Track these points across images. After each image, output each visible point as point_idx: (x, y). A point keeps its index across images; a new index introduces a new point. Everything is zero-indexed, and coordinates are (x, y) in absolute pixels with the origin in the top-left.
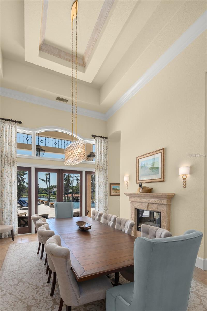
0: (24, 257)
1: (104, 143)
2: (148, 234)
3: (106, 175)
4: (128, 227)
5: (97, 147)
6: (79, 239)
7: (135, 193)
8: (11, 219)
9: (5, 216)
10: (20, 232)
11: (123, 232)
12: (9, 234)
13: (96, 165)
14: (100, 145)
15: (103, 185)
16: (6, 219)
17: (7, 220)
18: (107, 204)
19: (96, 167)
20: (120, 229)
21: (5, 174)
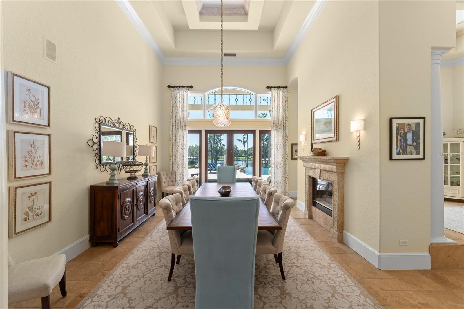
1: (282, 95)
3: (285, 134)
5: (274, 100)
7: (307, 156)
13: (272, 122)
14: (278, 97)
15: (281, 147)
17: (180, 182)
18: (287, 170)
19: (272, 124)
21: (178, 138)
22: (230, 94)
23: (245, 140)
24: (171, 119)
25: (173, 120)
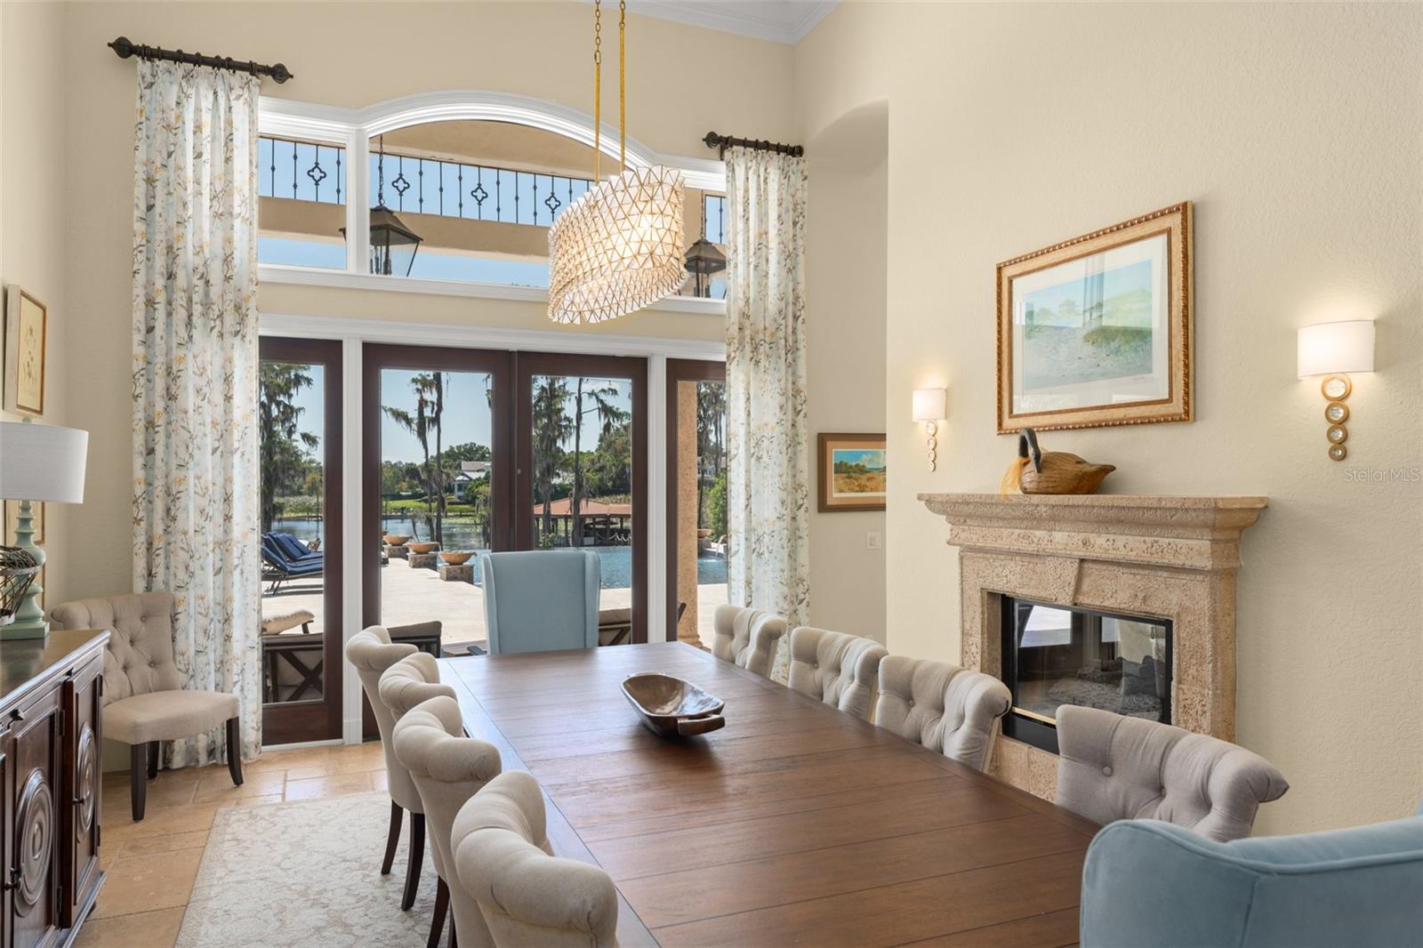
0: (304, 894)
1: (781, 185)
2: (1107, 770)
3: (794, 383)
4: (968, 722)
5: (740, 208)
6: (650, 794)
7: (992, 496)
8: (226, 652)
9: (190, 635)
10: (279, 729)
11: (927, 751)
12: (214, 742)
13: (735, 318)
14: (759, 196)
15: (775, 446)
16: (198, 652)
17: (202, 659)
18: (803, 566)
19: (734, 330)
20: (906, 729)
21: (190, 381)
22: (447, 156)
23: (428, 412)
24: (141, 257)
25: (150, 268)
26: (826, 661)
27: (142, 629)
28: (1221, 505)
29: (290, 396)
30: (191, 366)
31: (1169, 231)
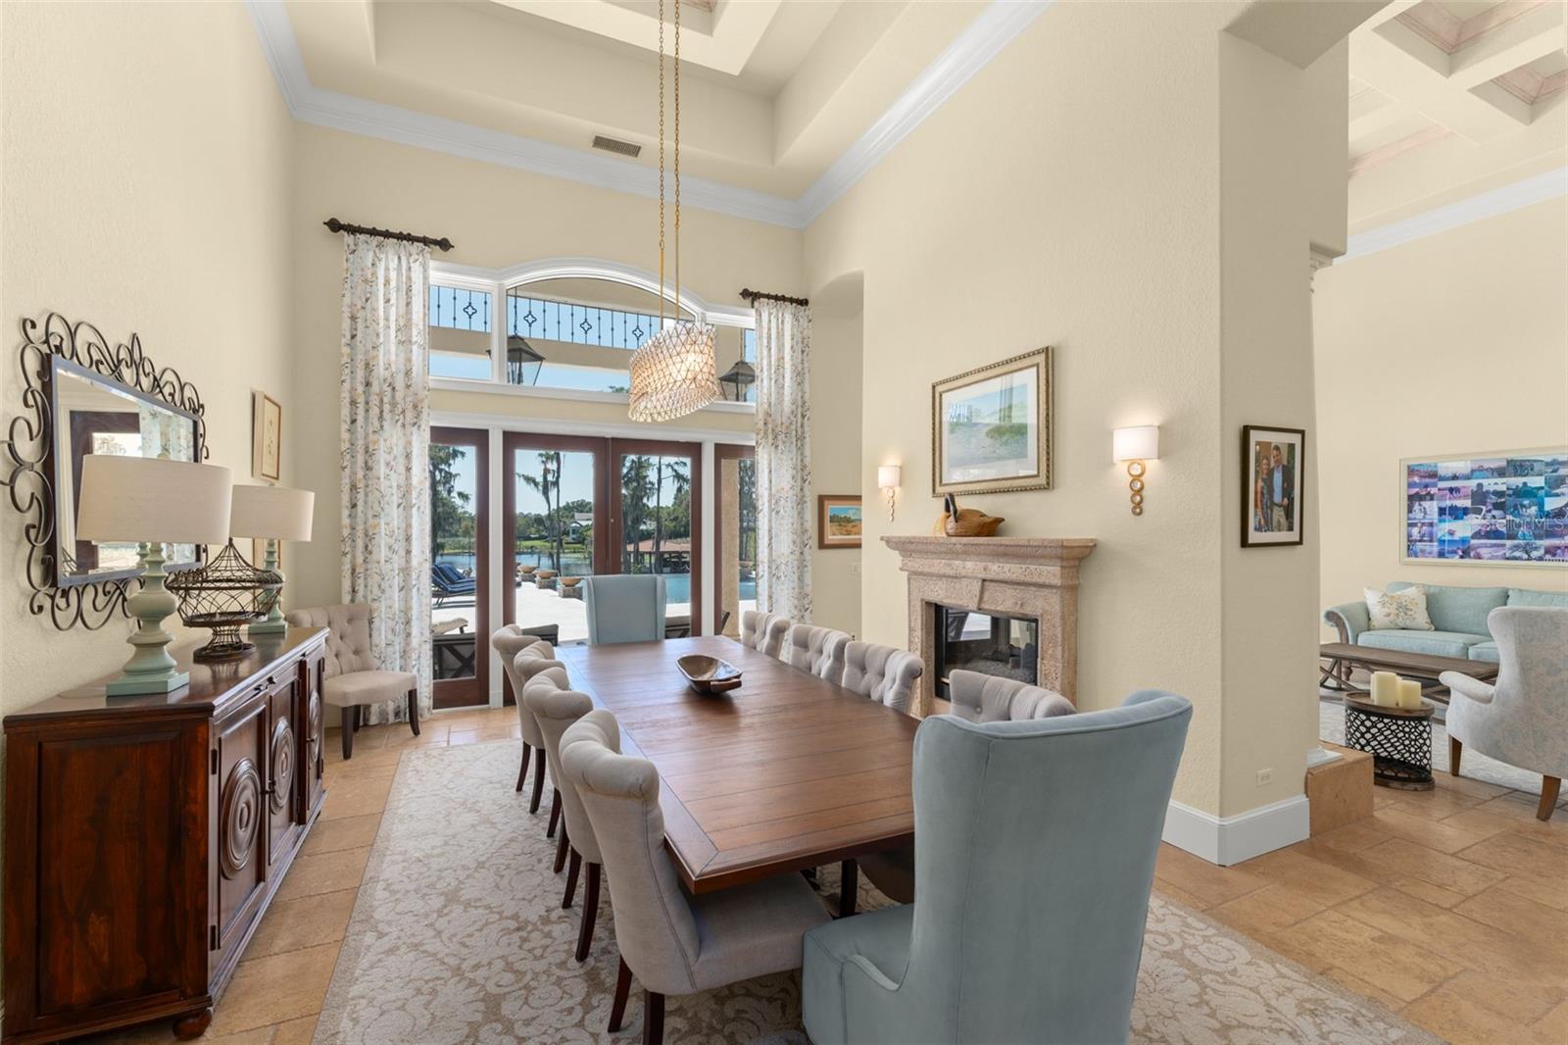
0: (464, 803)
1: (793, 326)
2: (978, 709)
3: (802, 461)
4: (897, 682)
5: (765, 341)
6: (690, 728)
7: (927, 538)
8: (407, 644)
9: (382, 633)
10: (442, 699)
11: (874, 702)
12: (399, 707)
13: (761, 416)
14: (778, 333)
15: (789, 504)
16: (388, 645)
17: (390, 649)
18: (808, 585)
19: (761, 424)
20: (861, 688)
21: (382, 457)
22: (562, 299)
23: (550, 478)
24: (347, 371)
25: (353, 379)
26: (814, 646)
27: (348, 628)
28: (1065, 544)
29: (450, 465)
30: (382, 446)
31: (1038, 365)
